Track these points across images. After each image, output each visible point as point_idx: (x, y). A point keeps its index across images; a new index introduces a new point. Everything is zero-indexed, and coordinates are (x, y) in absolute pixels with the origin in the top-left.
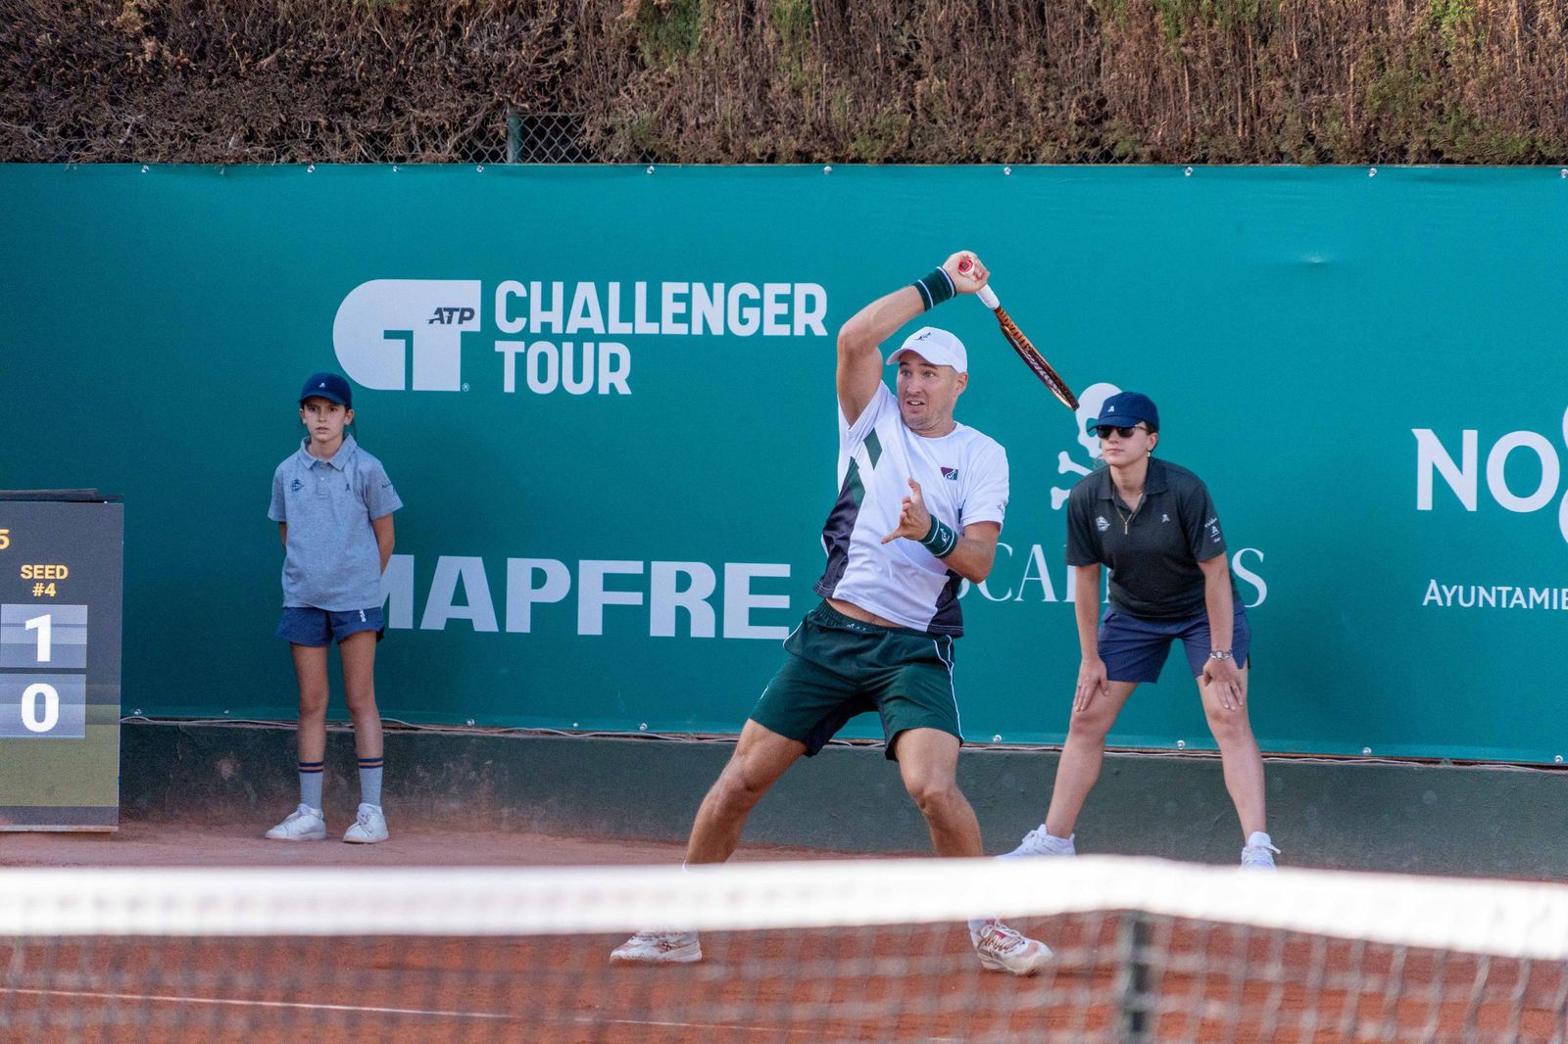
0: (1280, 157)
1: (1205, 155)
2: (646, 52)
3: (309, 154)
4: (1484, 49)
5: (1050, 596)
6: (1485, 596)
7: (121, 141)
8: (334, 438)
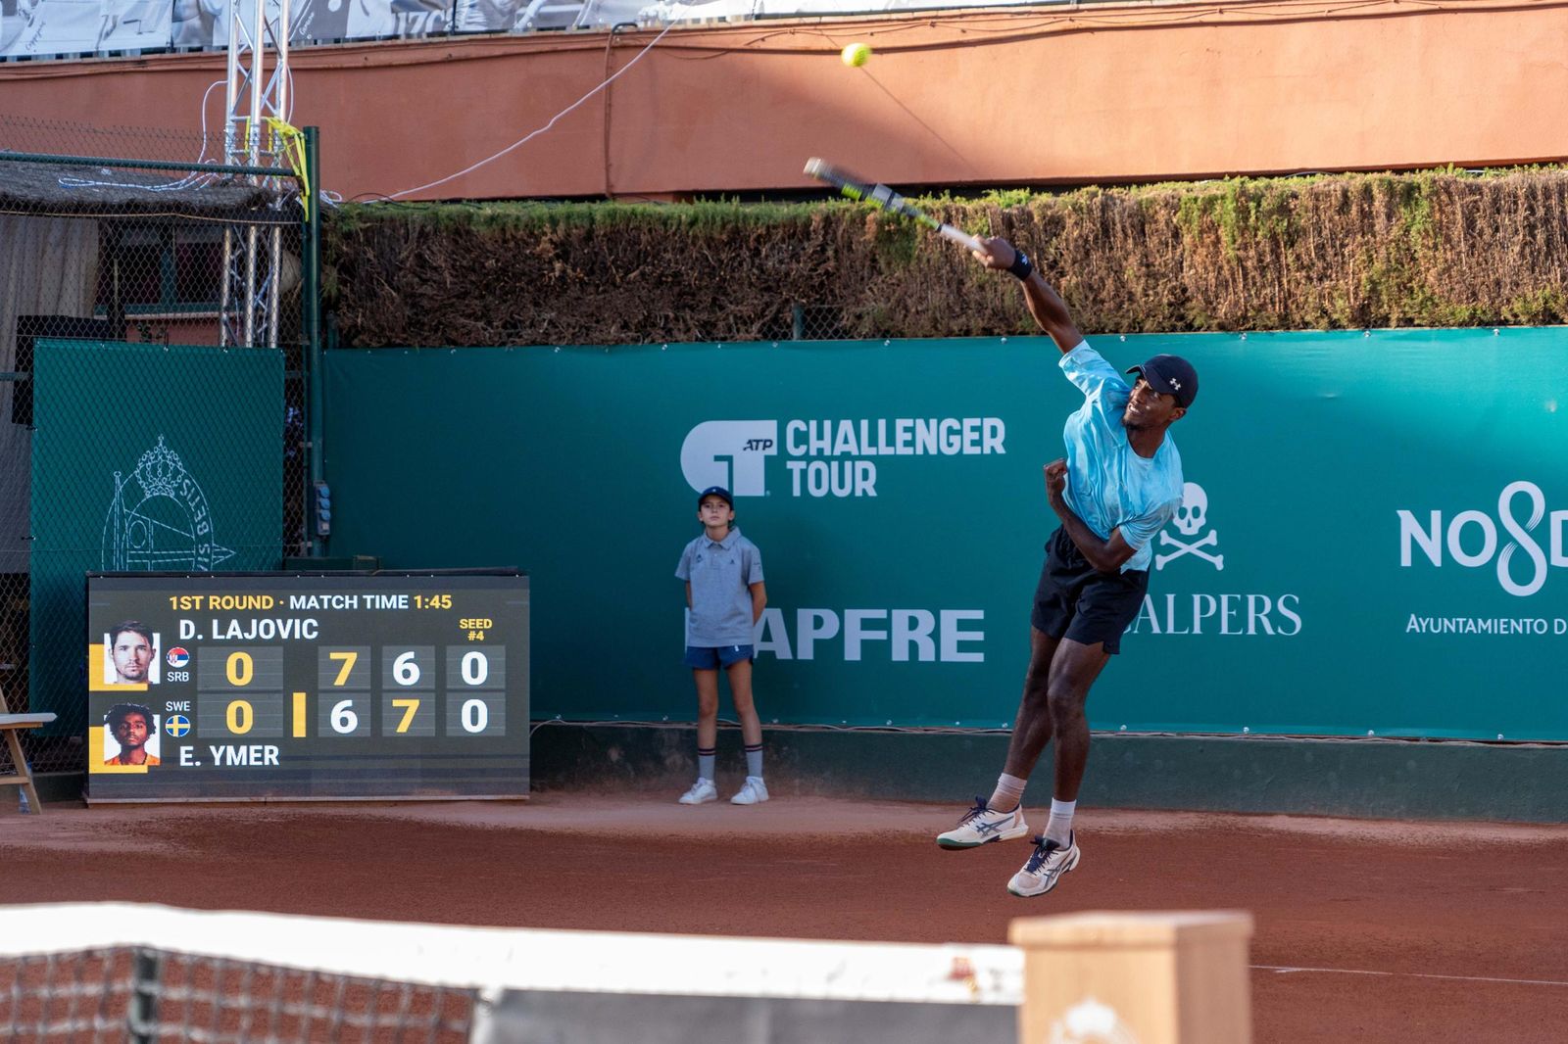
0: (1306, 325)
1: (1254, 325)
2: (882, 263)
3: (664, 337)
4: (1440, 247)
5: (1156, 630)
6: (1448, 625)
7: (541, 331)
8: (721, 526)
